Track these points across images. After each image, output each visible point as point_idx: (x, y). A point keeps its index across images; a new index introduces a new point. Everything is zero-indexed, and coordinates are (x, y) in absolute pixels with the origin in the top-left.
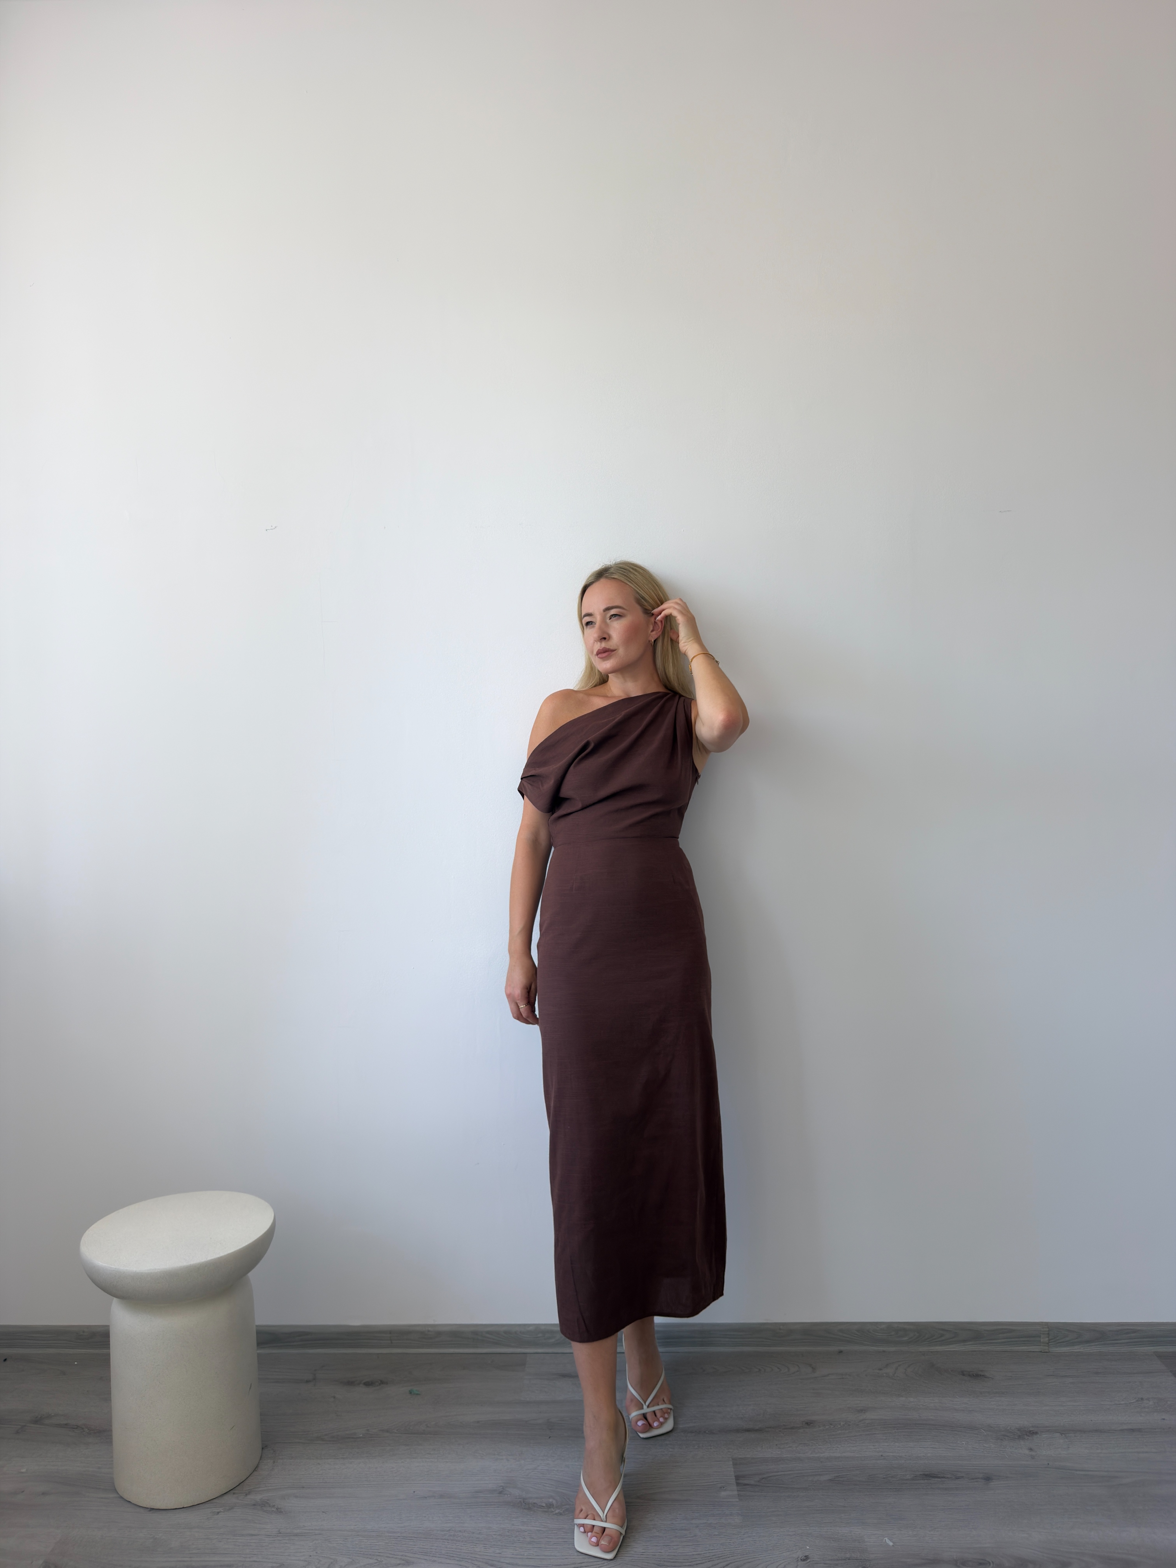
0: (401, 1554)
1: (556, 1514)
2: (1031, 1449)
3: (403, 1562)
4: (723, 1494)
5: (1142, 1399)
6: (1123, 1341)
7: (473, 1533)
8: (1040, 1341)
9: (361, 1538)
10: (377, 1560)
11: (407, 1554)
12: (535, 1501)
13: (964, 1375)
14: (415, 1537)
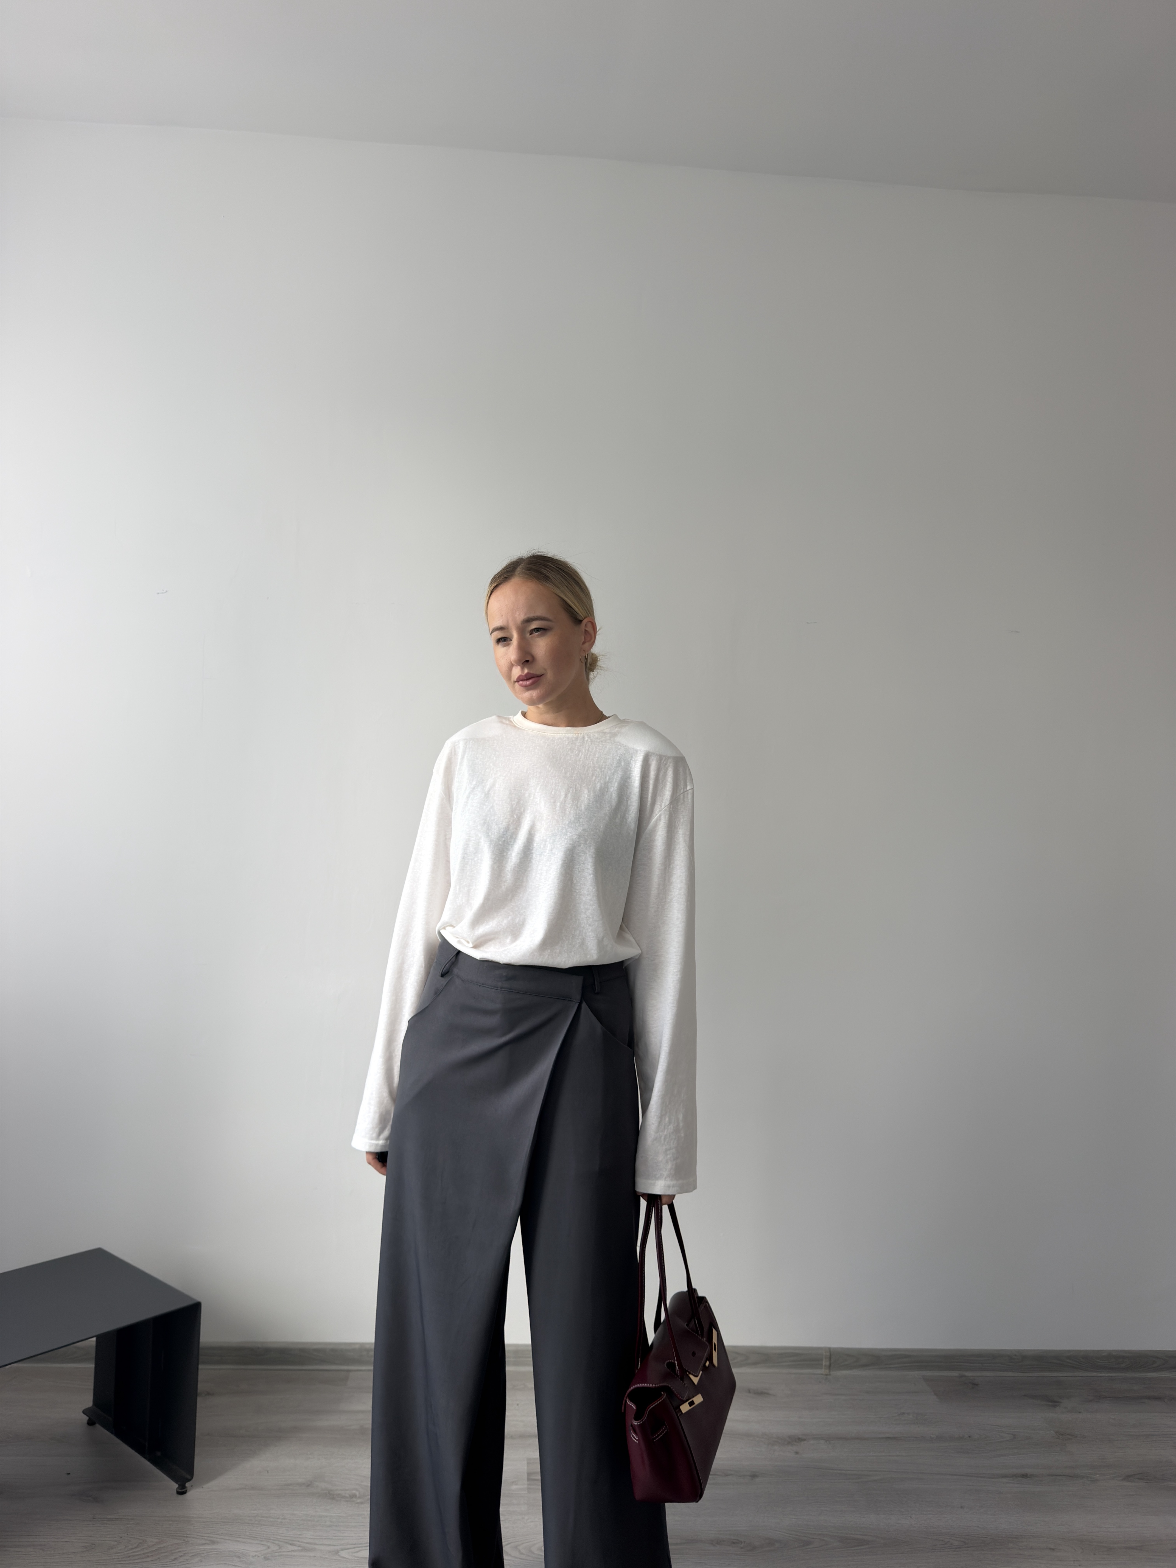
0: (207, 1535)
1: (357, 1503)
2: (797, 1453)
3: (208, 1542)
4: (514, 1487)
5: (904, 1413)
6: (896, 1366)
7: (278, 1519)
8: (822, 1365)
9: (171, 1523)
10: (184, 1540)
11: (212, 1535)
12: (340, 1492)
13: (749, 1392)
14: (223, 1522)
